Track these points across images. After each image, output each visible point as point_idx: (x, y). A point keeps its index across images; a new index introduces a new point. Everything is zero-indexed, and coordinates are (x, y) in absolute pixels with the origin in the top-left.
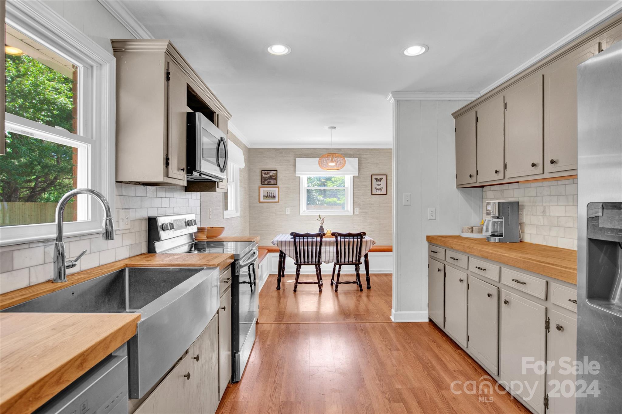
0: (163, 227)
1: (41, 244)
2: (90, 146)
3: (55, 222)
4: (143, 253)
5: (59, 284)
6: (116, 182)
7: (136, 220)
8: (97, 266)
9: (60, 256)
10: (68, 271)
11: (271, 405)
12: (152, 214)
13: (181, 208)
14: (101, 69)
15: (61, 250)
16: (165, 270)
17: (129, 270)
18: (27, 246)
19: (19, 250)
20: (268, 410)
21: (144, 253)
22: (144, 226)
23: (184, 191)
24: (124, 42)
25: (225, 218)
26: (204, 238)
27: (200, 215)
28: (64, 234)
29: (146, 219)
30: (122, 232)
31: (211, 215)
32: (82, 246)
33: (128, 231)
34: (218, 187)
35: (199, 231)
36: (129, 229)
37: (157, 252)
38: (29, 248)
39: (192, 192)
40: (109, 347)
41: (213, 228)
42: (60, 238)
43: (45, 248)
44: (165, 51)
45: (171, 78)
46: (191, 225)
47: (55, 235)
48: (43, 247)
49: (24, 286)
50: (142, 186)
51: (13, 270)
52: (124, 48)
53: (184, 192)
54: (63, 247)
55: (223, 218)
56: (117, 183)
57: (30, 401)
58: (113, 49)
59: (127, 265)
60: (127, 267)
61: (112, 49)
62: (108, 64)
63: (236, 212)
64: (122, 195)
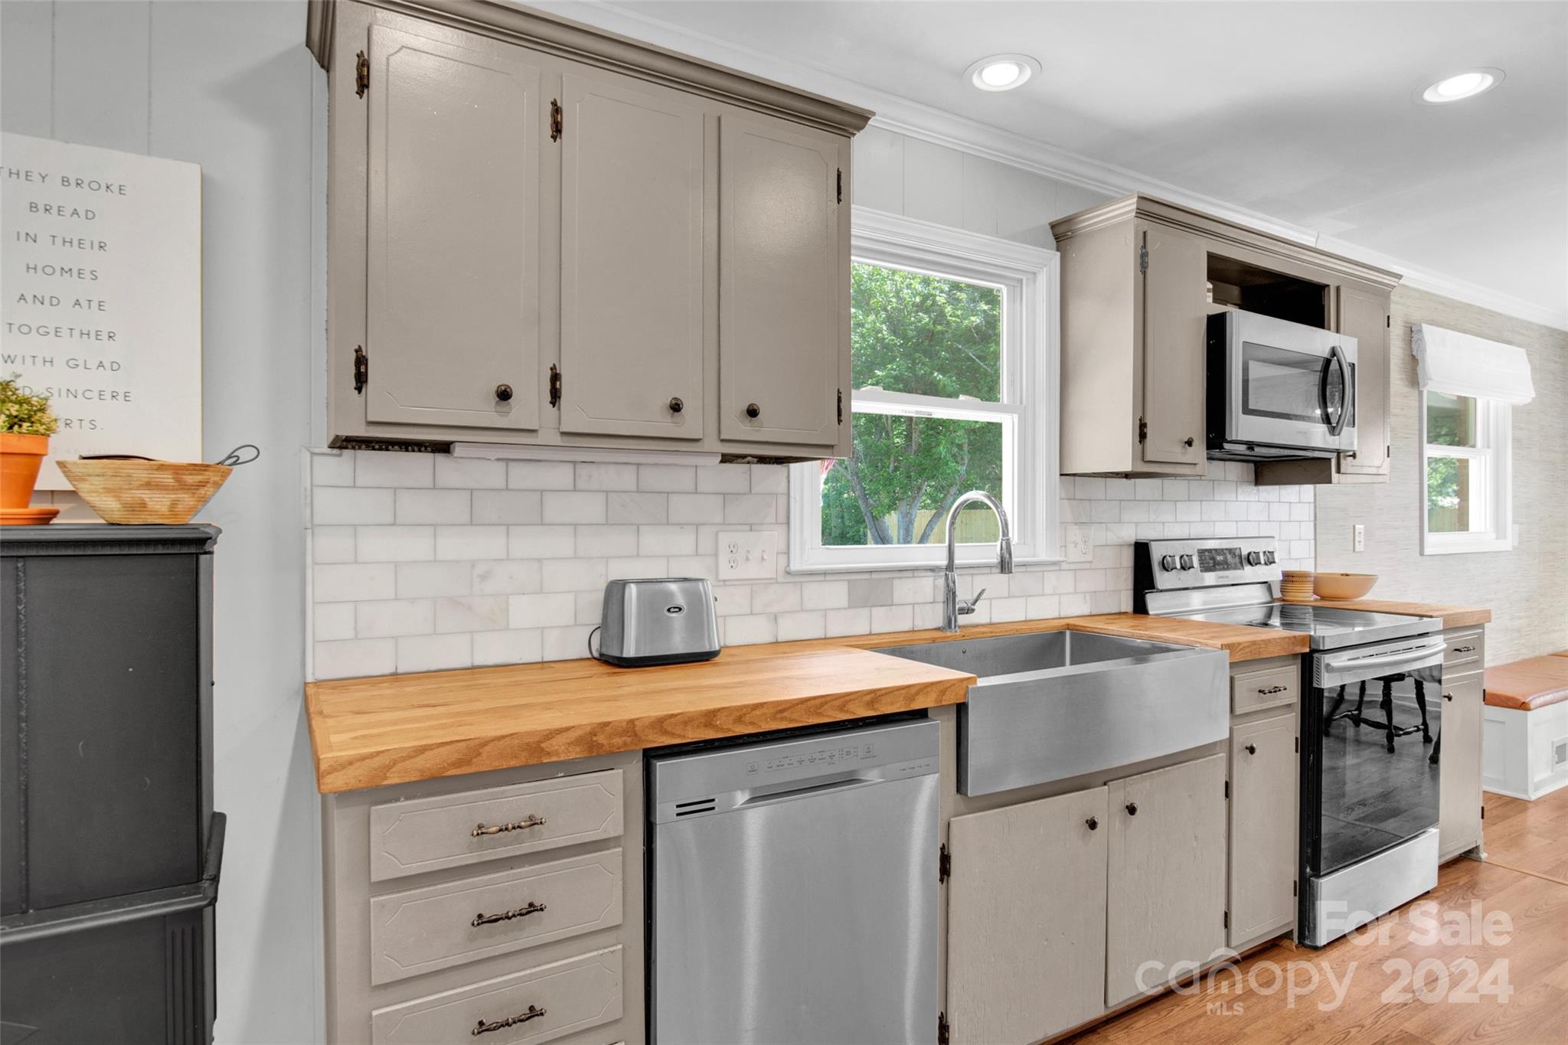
0: (1165, 562)
1: (930, 574)
2: (1016, 416)
3: (945, 543)
4: (1123, 610)
5: (948, 634)
6: (1061, 475)
7: (1106, 545)
8: (1021, 620)
9: (951, 594)
10: (963, 620)
11: (1368, 1022)
12: (1144, 535)
13: (1239, 523)
14: (1035, 281)
15: (951, 585)
16: (1121, 642)
17: (1072, 634)
18: (910, 574)
19: (901, 578)
20: (1353, 1027)
21: (1126, 613)
22: (1128, 559)
23: (1254, 483)
24: (1068, 221)
25: (1428, 551)
26: (1307, 597)
27: (1313, 542)
28: (957, 562)
29: (1130, 545)
30: (1072, 567)
31: (1362, 544)
32: (980, 582)
33: (1088, 566)
34: (1338, 471)
35: (1286, 579)
36: (1091, 562)
37: (1151, 612)
38: (914, 577)
39: (1282, 486)
40: (914, 700)
41: (1347, 575)
42: (950, 567)
43: (934, 580)
44: (1134, 214)
45: (1149, 264)
46: (1256, 564)
47: (944, 562)
48: (932, 578)
49: (906, 629)
50: (1124, 480)
51: (892, 605)
52: (1069, 231)
53: (1253, 489)
54: (954, 583)
55: (1422, 554)
56: (1062, 477)
57: (810, 711)
58: (1056, 239)
59: (1068, 625)
60: (1068, 629)
61: (1053, 238)
62: (1045, 269)
63: (1497, 538)
64: (1075, 499)
